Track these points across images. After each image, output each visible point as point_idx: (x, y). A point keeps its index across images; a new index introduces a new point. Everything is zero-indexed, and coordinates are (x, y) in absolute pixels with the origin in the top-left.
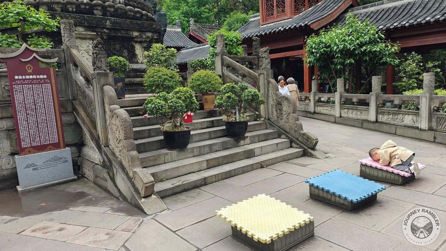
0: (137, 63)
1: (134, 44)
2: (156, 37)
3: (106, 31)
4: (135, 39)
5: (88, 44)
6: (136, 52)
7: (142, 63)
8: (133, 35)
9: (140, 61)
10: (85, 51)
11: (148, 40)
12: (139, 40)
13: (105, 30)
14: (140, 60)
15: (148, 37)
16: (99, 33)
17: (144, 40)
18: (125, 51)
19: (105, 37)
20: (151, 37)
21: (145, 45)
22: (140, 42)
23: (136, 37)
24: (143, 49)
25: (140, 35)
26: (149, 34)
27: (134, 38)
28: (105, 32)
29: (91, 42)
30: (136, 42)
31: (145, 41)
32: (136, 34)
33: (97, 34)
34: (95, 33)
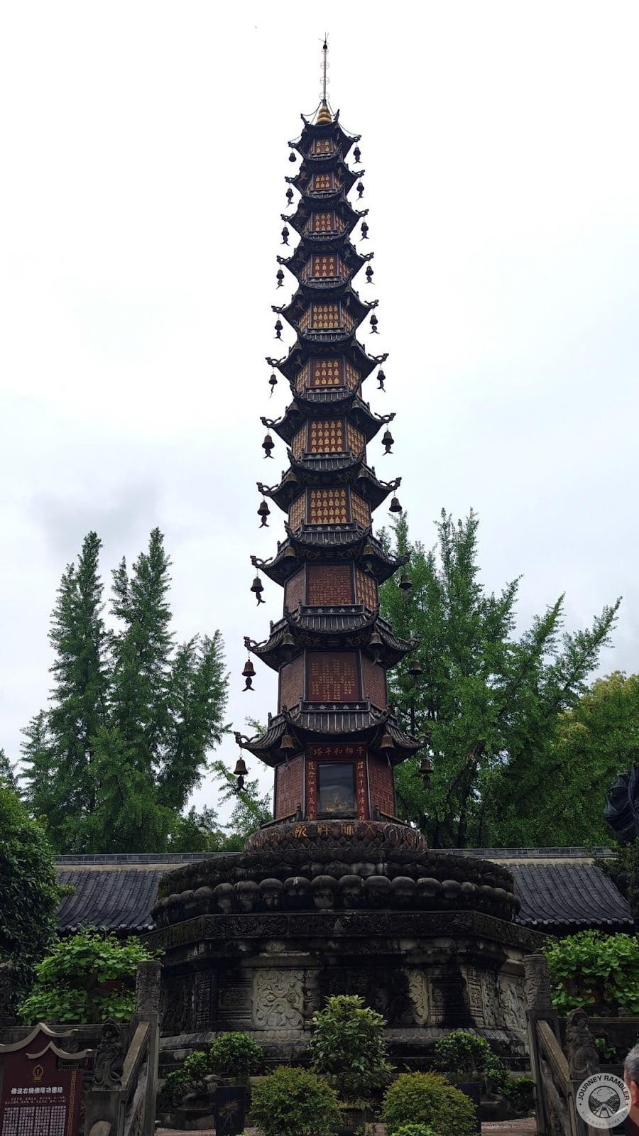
0: (414, 1025)
1: (407, 973)
2: (465, 951)
3: (333, 946)
4: (408, 960)
5: (293, 981)
6: (411, 995)
7: (426, 1026)
8: (399, 949)
9: (421, 1021)
10: (284, 999)
11: (443, 959)
12: (417, 960)
13: (331, 944)
14: (421, 1016)
15: (442, 951)
16: (317, 953)
17: (431, 960)
18: (381, 994)
19: (332, 961)
20: (449, 952)
21: (437, 972)
22: (423, 967)
23: (409, 953)
24: (431, 985)
25: (419, 947)
26: (445, 944)
27: (405, 956)
28: (330, 949)
29: (300, 975)
30: (412, 967)
31: (436, 964)
32: (407, 946)
33: (313, 956)
34: (308, 954)
